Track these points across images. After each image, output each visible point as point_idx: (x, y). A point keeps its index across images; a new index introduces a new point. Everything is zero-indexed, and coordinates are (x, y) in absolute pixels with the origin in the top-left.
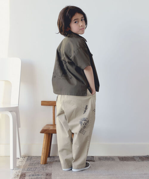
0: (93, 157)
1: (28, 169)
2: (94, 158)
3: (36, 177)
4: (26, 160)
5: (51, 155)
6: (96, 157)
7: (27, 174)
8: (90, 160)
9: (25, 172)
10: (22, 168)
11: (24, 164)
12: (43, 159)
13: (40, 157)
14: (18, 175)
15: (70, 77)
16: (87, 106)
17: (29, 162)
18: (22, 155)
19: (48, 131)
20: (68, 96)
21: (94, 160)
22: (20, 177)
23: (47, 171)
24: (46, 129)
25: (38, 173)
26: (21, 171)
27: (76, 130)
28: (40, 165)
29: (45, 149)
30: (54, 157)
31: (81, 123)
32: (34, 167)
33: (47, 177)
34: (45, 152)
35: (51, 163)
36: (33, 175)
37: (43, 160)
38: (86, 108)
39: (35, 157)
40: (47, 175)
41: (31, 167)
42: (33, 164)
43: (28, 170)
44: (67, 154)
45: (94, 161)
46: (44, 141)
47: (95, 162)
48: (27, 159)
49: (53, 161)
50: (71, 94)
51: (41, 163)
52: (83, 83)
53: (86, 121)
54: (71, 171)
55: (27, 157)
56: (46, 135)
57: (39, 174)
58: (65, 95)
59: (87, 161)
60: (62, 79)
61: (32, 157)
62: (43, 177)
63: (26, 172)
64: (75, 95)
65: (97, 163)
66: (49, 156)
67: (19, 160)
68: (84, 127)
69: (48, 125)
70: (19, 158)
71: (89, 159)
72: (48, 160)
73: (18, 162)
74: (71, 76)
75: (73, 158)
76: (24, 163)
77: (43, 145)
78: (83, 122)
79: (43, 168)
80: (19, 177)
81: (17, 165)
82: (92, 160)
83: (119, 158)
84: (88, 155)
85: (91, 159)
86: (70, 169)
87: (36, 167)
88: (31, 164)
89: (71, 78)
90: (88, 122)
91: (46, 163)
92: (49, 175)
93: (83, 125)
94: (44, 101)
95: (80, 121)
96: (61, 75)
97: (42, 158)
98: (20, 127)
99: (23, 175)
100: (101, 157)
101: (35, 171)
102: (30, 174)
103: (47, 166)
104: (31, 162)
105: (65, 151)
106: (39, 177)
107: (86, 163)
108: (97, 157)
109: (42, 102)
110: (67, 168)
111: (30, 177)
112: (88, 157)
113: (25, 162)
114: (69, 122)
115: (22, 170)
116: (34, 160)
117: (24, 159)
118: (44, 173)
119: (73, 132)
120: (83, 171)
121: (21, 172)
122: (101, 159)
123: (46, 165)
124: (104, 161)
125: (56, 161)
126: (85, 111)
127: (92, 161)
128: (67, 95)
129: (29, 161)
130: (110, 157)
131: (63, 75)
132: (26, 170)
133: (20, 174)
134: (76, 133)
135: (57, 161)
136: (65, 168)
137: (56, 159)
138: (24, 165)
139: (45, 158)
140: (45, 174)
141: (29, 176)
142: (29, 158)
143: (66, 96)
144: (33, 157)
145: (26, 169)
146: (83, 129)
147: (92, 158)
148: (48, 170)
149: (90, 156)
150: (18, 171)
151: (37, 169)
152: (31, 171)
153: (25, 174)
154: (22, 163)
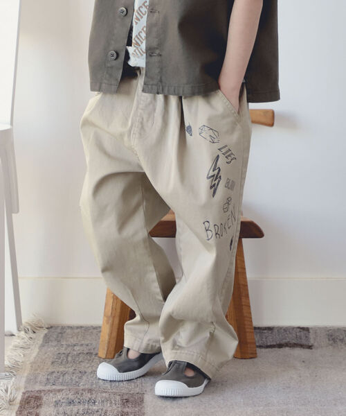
0: (306, 330)
1: (52, 378)
2: (312, 336)
3: (81, 407)
4: (40, 342)
6: (317, 330)
7: (48, 399)
8: (295, 341)
9: (37, 387)
10: (26, 374)
11: (32, 358)
12: (107, 338)
13: (97, 328)
14: (11, 402)
17: (52, 350)
18: (24, 320)
21: (312, 342)
22: (21, 407)
25: (89, 395)
26: (22, 383)
28: (97, 361)
32: (71, 370)
33: (126, 410)
36: (71, 402)
37: (109, 342)
39: (77, 328)
40: (127, 401)
41: (62, 369)
42: (70, 359)
43: (51, 381)
45: (310, 347)
47: (313, 350)
48: (46, 334)
51: (102, 353)
55: (46, 331)
57: (94, 396)
61: (63, 328)
62: (114, 408)
63: (42, 388)
65: (322, 353)
67: (16, 341)
70: (15, 331)
71: (290, 338)
73: (11, 347)
76: (35, 352)
80: (16, 407)
81: (7, 363)
82: (304, 342)
85: (297, 339)
87: (82, 369)
88: (61, 359)
92: (133, 401)
98: (18, 211)
99: (31, 402)
100: (339, 329)
101: (77, 384)
102: (59, 396)
104: (63, 350)
106: (95, 408)
108: (320, 328)
112: (286, 330)
113: (36, 351)
115: (28, 381)
116: (73, 341)
117: (33, 336)
118: (115, 394)
121: (23, 390)
122: (337, 337)
127: (302, 346)
129: (54, 343)
132: (44, 380)
133: (19, 397)
138: (34, 363)
140: (118, 398)
141: (57, 403)
142: (53, 333)
144: (69, 331)
145: (42, 378)
147: (303, 333)
149: (293, 328)
150: (11, 383)
151: (84, 378)
152: (61, 384)
153: (38, 398)
154: (27, 352)
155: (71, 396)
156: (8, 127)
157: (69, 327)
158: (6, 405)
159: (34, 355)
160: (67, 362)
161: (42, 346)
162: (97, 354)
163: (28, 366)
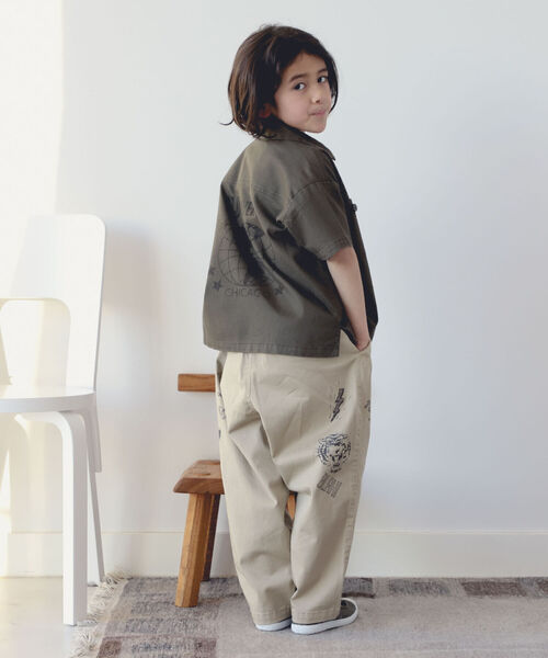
0: (369, 580)
2: (374, 585)
3: (157, 653)
4: (121, 592)
5: (212, 574)
6: (379, 580)
7: (127, 644)
8: (358, 591)
9: (117, 634)
10: (107, 621)
11: (113, 607)
12: (183, 588)
13: (174, 579)
14: (91, 648)
15: (275, 286)
16: (342, 392)
17: (132, 599)
18: (107, 571)
19: (202, 484)
20: (270, 356)
21: (374, 591)
22: (101, 652)
23: (199, 633)
24: (196, 477)
25: (165, 640)
26: (103, 631)
27: (306, 481)
28: (173, 609)
29: (191, 551)
30: (225, 580)
31: (323, 453)
32: (149, 618)
33: (199, 654)
34: (194, 562)
35: (213, 602)
36: (147, 648)
37: (185, 592)
38: (340, 401)
39: (157, 578)
40: (200, 645)
41: (141, 617)
42: (148, 607)
43: (130, 628)
44: (273, 570)
45: (372, 596)
46: (188, 522)
47: (376, 599)
48: (126, 586)
49: (222, 596)
50: (282, 349)
51: (179, 602)
52: (325, 309)
53: (341, 448)
54: (286, 632)
55: (127, 582)
56: (195, 498)
57: (169, 641)
58: (259, 351)
59: (344, 595)
60: (245, 293)
61: (143, 579)
62: (186, 653)
63: (121, 635)
64: (296, 354)
65: (384, 602)
66: (207, 578)
67: (98, 591)
68: (336, 469)
69: (201, 462)
70: (97, 582)
71: (354, 588)
72: (204, 590)
73: (93, 597)
74: (278, 281)
75: (292, 583)
76: (115, 601)
77: (185, 537)
78: (332, 449)
79: (184, 621)
80: (96, 653)
81: (89, 611)
82: (366, 592)
83: (463, 584)
84: (350, 574)
85: (360, 589)
86: (284, 624)
87: (160, 617)
88: (140, 608)
89: (279, 291)
90: (348, 448)
91: (194, 601)
92: (205, 646)
93: (330, 459)
94: (188, 376)
95: (318, 445)
96: (242, 277)
97: (182, 585)
98: (100, 469)
99: (110, 648)
100: (399, 580)
101: (154, 630)
102: (137, 642)
103: (197, 614)
104: (142, 599)
105: (262, 560)
106: (170, 653)
107: (343, 603)
108: (383, 579)
109: (181, 376)
110: (272, 621)
111: (138, 655)
112: (348, 581)
113: (117, 599)
114: (277, 452)
115: (109, 628)
116: (151, 591)
117: (114, 586)
118: (189, 638)
119: (293, 486)
120: (333, 633)
121: (103, 636)
122: (396, 587)
123: (196, 609)
124: (409, 597)
125: (231, 595)
126: (336, 412)
127: (364, 595)
128: (268, 352)
129: (134, 593)
130: (430, 579)
131: (251, 279)
132: (124, 626)
133: (99, 642)
134: (307, 492)
135: (235, 595)
136: (265, 622)
137: (231, 590)
138: (116, 610)
139: (190, 585)
140: (192, 641)
141: (135, 649)
142: (133, 583)
143: (262, 357)
144: (148, 582)
145: (122, 625)
146: (332, 474)
147: (366, 584)
148: (203, 628)
149: (357, 579)
150: (91, 630)
151: (161, 625)
152: (140, 631)
153: (117, 643)
154: (108, 601)
155: (148, 641)
156: (91, 392)
157: (149, 578)
158: (87, 651)
159: (116, 603)
160: (146, 610)
161: (123, 595)
162: (173, 603)
163: (110, 615)
